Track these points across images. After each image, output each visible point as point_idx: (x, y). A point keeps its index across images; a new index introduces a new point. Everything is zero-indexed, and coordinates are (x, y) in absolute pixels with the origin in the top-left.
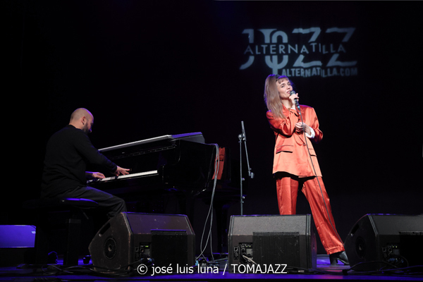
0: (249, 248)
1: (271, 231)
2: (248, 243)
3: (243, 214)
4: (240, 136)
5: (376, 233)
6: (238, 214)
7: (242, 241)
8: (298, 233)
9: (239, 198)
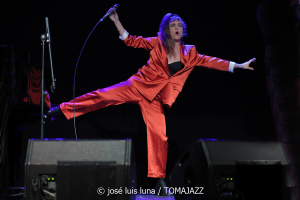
0: (51, 180)
1: (80, 159)
2: (50, 175)
3: (45, 137)
4: (43, 36)
5: (210, 163)
6: (37, 137)
7: (43, 171)
8: (115, 162)
9: (39, 118)
